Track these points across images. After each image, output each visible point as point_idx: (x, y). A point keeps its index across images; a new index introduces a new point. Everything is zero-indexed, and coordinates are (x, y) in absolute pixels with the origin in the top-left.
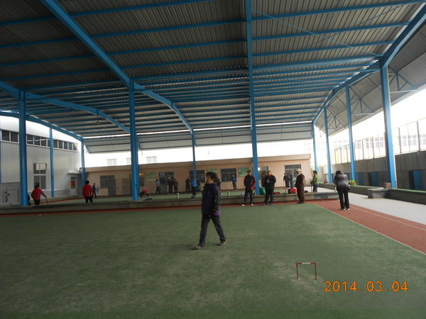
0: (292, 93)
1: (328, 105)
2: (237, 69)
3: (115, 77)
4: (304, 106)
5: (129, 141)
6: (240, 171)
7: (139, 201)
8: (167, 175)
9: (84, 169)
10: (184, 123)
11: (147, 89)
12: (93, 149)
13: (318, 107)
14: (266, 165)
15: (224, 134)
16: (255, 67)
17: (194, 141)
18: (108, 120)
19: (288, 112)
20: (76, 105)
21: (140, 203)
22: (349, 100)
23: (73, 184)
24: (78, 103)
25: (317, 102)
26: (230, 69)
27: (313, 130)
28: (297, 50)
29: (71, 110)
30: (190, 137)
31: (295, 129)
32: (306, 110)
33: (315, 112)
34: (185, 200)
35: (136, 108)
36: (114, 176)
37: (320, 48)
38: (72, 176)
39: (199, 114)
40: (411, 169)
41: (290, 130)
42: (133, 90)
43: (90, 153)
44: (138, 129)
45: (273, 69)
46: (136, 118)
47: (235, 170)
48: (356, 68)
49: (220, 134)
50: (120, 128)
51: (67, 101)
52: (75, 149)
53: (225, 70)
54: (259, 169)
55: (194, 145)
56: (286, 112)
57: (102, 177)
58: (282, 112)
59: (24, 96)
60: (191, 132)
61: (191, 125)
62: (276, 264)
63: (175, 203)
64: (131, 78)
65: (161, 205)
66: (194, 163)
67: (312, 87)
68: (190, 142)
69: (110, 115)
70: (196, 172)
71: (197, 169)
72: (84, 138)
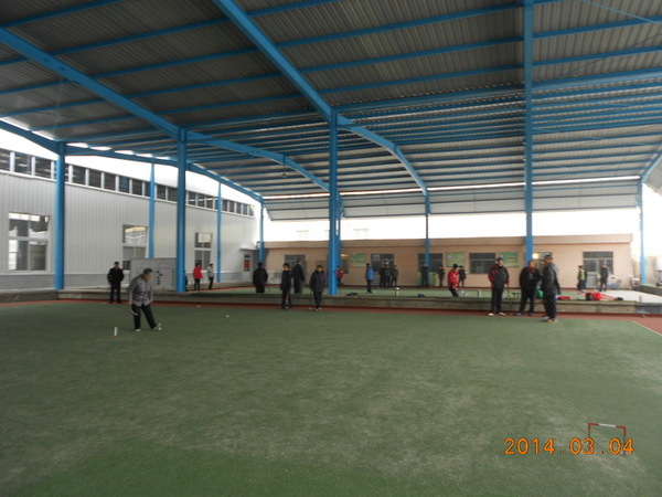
0: (603, 127)
2: (506, 87)
3: (310, 107)
4: (625, 150)
7: (338, 295)
9: (263, 243)
10: (414, 178)
11: (357, 124)
12: (276, 214)
13: (652, 152)
14: (547, 250)
15: (478, 197)
16: (536, 84)
17: (428, 206)
18: (299, 172)
20: (256, 150)
21: (339, 299)
23: (247, 264)
24: (258, 147)
25: (651, 143)
26: (492, 89)
27: (640, 191)
28: (616, 52)
29: (248, 156)
30: (422, 200)
31: (605, 191)
32: (627, 158)
34: (407, 299)
36: (304, 256)
38: (247, 253)
39: (437, 163)
41: (597, 191)
42: (337, 126)
43: (272, 220)
44: (341, 187)
45: (569, 86)
46: (339, 170)
47: (493, 255)
49: (471, 197)
50: (316, 185)
51: (242, 143)
52: (251, 214)
53: (485, 90)
54: (535, 256)
55: (427, 213)
56: (590, 160)
57: (287, 257)
58: (582, 161)
59: (186, 135)
60: (424, 193)
61: (425, 181)
62: (552, 420)
63: (392, 302)
64: (334, 107)
65: (371, 304)
66: (426, 242)
67: (643, 116)
68: (422, 208)
69: (302, 165)
70: (429, 256)
71: (431, 251)
72: (264, 198)
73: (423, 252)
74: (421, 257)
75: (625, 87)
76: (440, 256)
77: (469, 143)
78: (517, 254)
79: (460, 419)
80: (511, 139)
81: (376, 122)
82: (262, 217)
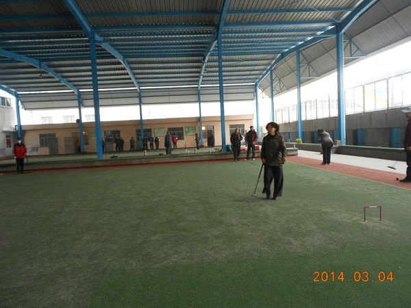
0: (244, 54)
1: (274, 69)
4: (252, 68)
5: (92, 96)
6: (187, 129)
7: (104, 158)
9: (21, 127)
10: (133, 80)
11: (104, 41)
12: (28, 105)
13: (264, 70)
14: (212, 124)
15: (171, 93)
17: (140, 99)
18: (51, 74)
19: (236, 73)
20: (18, 55)
21: (107, 160)
22: (299, 63)
23: (8, 143)
24: (20, 54)
25: (264, 65)
27: (256, 90)
28: (268, 11)
29: (12, 61)
30: (137, 95)
31: (239, 91)
32: (253, 72)
33: (260, 74)
34: (153, 157)
35: (98, 61)
36: (55, 134)
37: (289, 10)
38: (7, 134)
39: (149, 71)
40: (355, 128)
41: (235, 91)
42: (95, 41)
43: (26, 109)
44: (100, 84)
45: (238, 28)
46: (98, 73)
47: (182, 129)
48: (311, 33)
49: (167, 93)
50: (63, 83)
51: (8, 50)
52: (8, 105)
53: (193, 25)
54: (203, 128)
55: (140, 104)
56: (234, 73)
57: (41, 136)
58: (230, 73)
60: (138, 90)
61: (138, 83)
63: (143, 160)
64: (93, 28)
65: (129, 162)
66: (141, 122)
67: (265, 49)
68: (137, 100)
69: (52, 69)
70: (143, 130)
71: (145, 127)
72: (19, 93)
73: (140, 128)
74: (138, 131)
75: (265, 31)
76: (150, 130)
77: (170, 59)
78: (195, 128)
80: (195, 58)
81: (118, 40)
82: (18, 107)
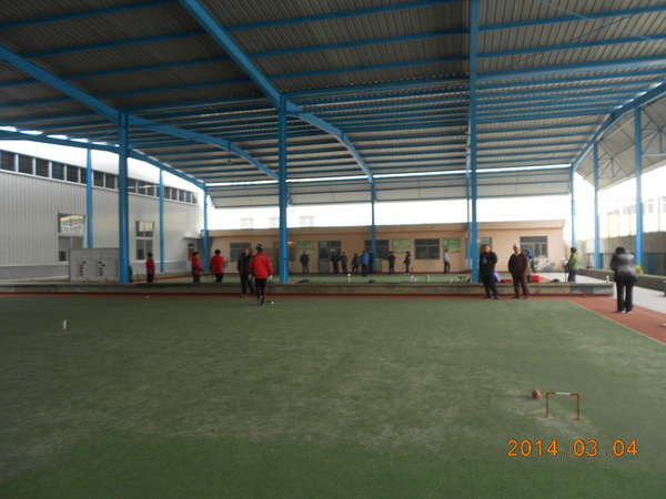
0: (539, 117)
1: (602, 139)
2: (451, 78)
3: (258, 92)
4: (559, 139)
5: (277, 191)
6: (445, 243)
7: (289, 283)
8: (331, 245)
9: (207, 232)
10: (360, 165)
11: (305, 111)
12: (220, 202)
13: (583, 142)
14: (489, 235)
15: (422, 184)
16: (480, 75)
17: (373, 193)
18: (244, 159)
19: (530, 149)
20: (200, 135)
21: (291, 286)
22: (639, 130)
24: (203, 132)
25: (582, 133)
26: (438, 79)
27: (571, 179)
28: (554, 47)
29: (192, 142)
30: (369, 187)
31: (540, 178)
32: (561, 147)
33: (578, 150)
34: (359, 285)
37: (595, 42)
38: (191, 242)
39: (383, 150)
41: (533, 179)
42: (286, 112)
43: (216, 207)
44: (288, 173)
45: (510, 78)
46: (289, 157)
47: (437, 241)
48: (655, 76)
49: (415, 184)
50: (261, 171)
51: (186, 128)
52: (195, 201)
53: (431, 80)
55: (373, 200)
56: (527, 150)
57: (233, 245)
58: (519, 150)
59: (126, 120)
60: (370, 180)
61: (371, 169)
62: (510, 392)
63: (343, 289)
64: (283, 94)
65: (323, 290)
66: (372, 229)
67: (576, 107)
68: (368, 195)
69: (247, 151)
70: (376, 242)
71: (378, 238)
72: (208, 185)
73: (370, 238)
74: (368, 243)
75: (560, 79)
76: (386, 242)
77: (414, 131)
78: (459, 239)
79: (427, 395)
80: (454, 128)
81: (325, 109)
82: (206, 205)
